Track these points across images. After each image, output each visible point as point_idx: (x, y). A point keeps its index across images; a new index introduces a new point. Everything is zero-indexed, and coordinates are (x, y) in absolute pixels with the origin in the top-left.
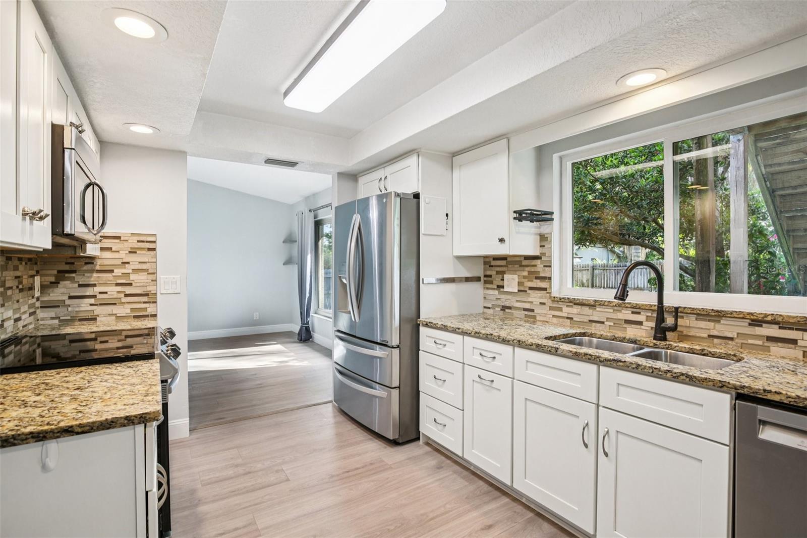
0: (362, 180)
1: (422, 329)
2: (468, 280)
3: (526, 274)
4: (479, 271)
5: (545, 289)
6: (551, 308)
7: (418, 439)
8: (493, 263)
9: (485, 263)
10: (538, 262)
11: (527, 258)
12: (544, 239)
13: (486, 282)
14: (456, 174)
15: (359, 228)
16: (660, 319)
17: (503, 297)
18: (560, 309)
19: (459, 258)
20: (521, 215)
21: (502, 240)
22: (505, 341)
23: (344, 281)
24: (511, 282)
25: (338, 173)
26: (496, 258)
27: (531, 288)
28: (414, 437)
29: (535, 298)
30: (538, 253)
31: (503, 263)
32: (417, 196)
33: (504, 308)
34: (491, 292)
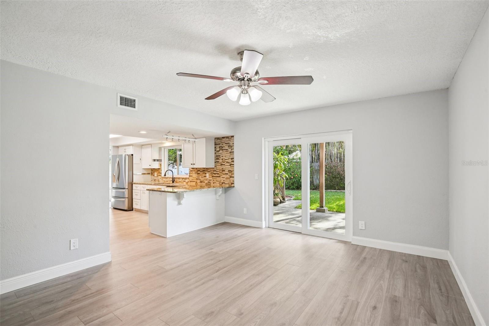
0: (120, 148)
1: (133, 185)
2: (148, 174)
3: (158, 172)
4: (150, 172)
5: (160, 175)
6: (162, 179)
7: (133, 210)
8: (153, 170)
9: (151, 170)
10: (160, 170)
11: (158, 169)
12: (161, 165)
13: (151, 174)
14: (143, 150)
15: (118, 162)
16: (173, 179)
17: (155, 178)
18: (163, 179)
19: (144, 169)
20: (154, 160)
21: (150, 165)
22: (146, 184)
23: (115, 175)
24: (156, 174)
25: (113, 146)
26: (153, 169)
27: (159, 175)
28: (132, 209)
29: (159, 177)
30: (159, 168)
31: (154, 170)
32: (132, 155)
33: (155, 180)
34: (152, 177)
